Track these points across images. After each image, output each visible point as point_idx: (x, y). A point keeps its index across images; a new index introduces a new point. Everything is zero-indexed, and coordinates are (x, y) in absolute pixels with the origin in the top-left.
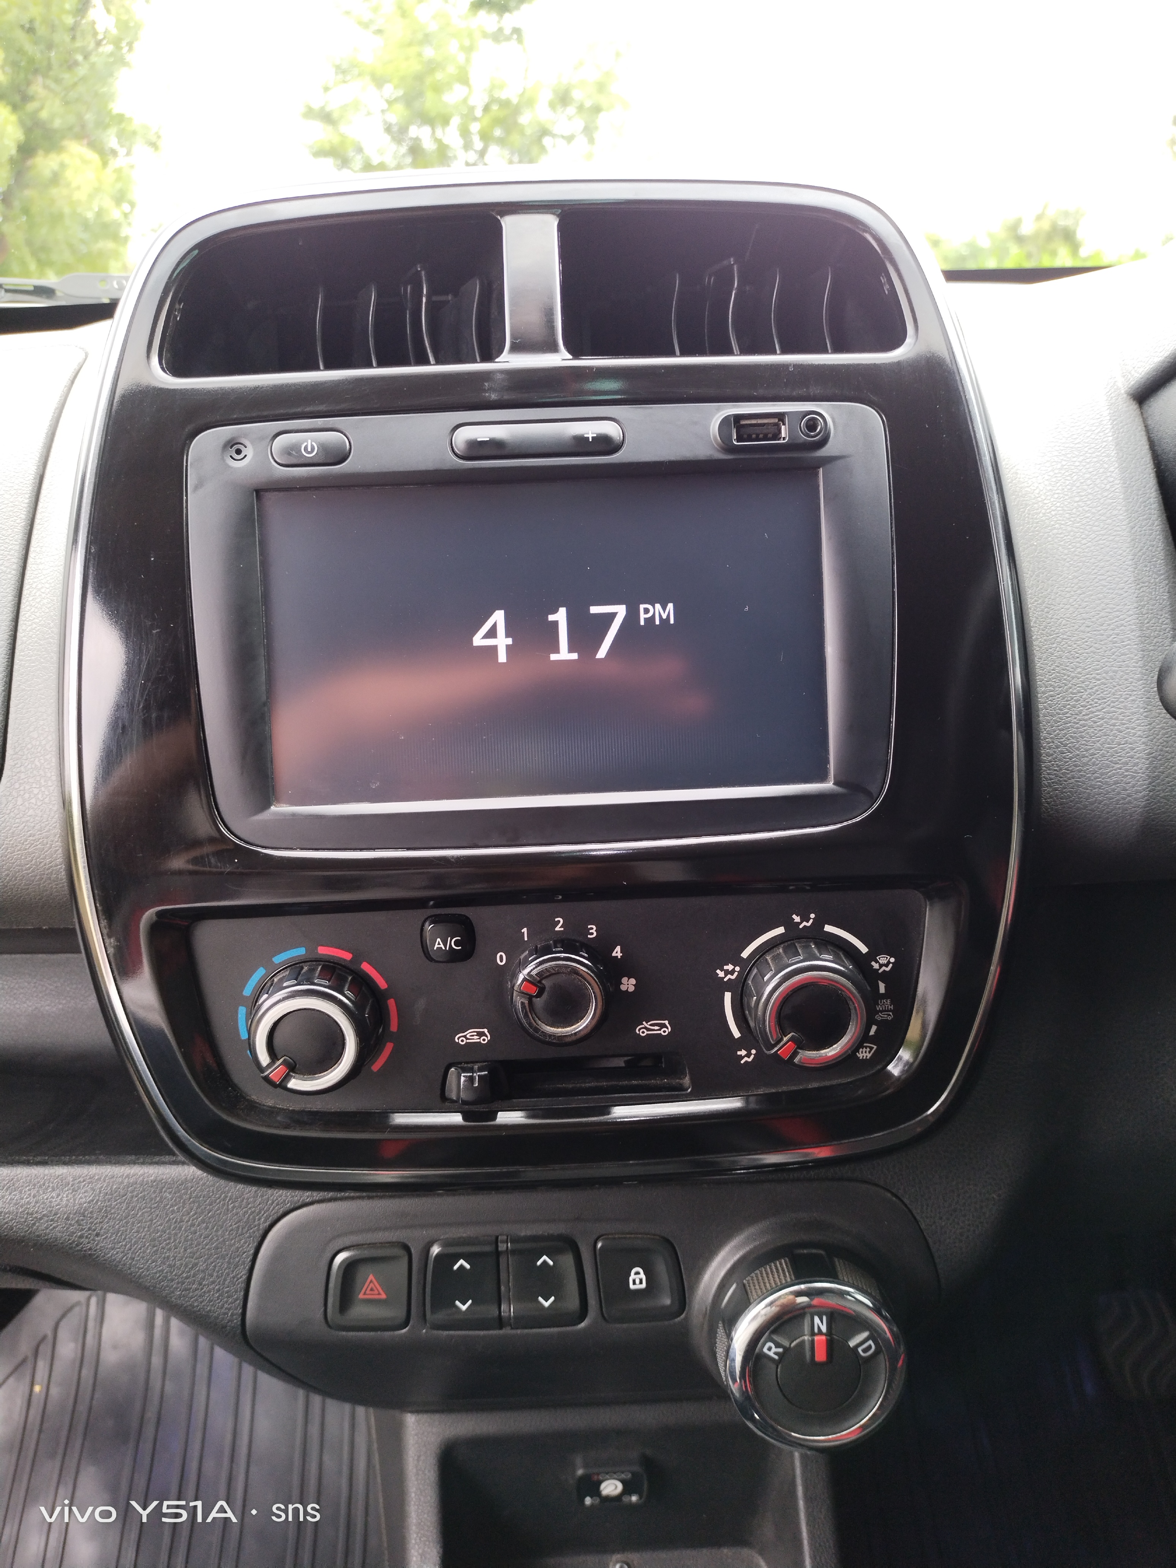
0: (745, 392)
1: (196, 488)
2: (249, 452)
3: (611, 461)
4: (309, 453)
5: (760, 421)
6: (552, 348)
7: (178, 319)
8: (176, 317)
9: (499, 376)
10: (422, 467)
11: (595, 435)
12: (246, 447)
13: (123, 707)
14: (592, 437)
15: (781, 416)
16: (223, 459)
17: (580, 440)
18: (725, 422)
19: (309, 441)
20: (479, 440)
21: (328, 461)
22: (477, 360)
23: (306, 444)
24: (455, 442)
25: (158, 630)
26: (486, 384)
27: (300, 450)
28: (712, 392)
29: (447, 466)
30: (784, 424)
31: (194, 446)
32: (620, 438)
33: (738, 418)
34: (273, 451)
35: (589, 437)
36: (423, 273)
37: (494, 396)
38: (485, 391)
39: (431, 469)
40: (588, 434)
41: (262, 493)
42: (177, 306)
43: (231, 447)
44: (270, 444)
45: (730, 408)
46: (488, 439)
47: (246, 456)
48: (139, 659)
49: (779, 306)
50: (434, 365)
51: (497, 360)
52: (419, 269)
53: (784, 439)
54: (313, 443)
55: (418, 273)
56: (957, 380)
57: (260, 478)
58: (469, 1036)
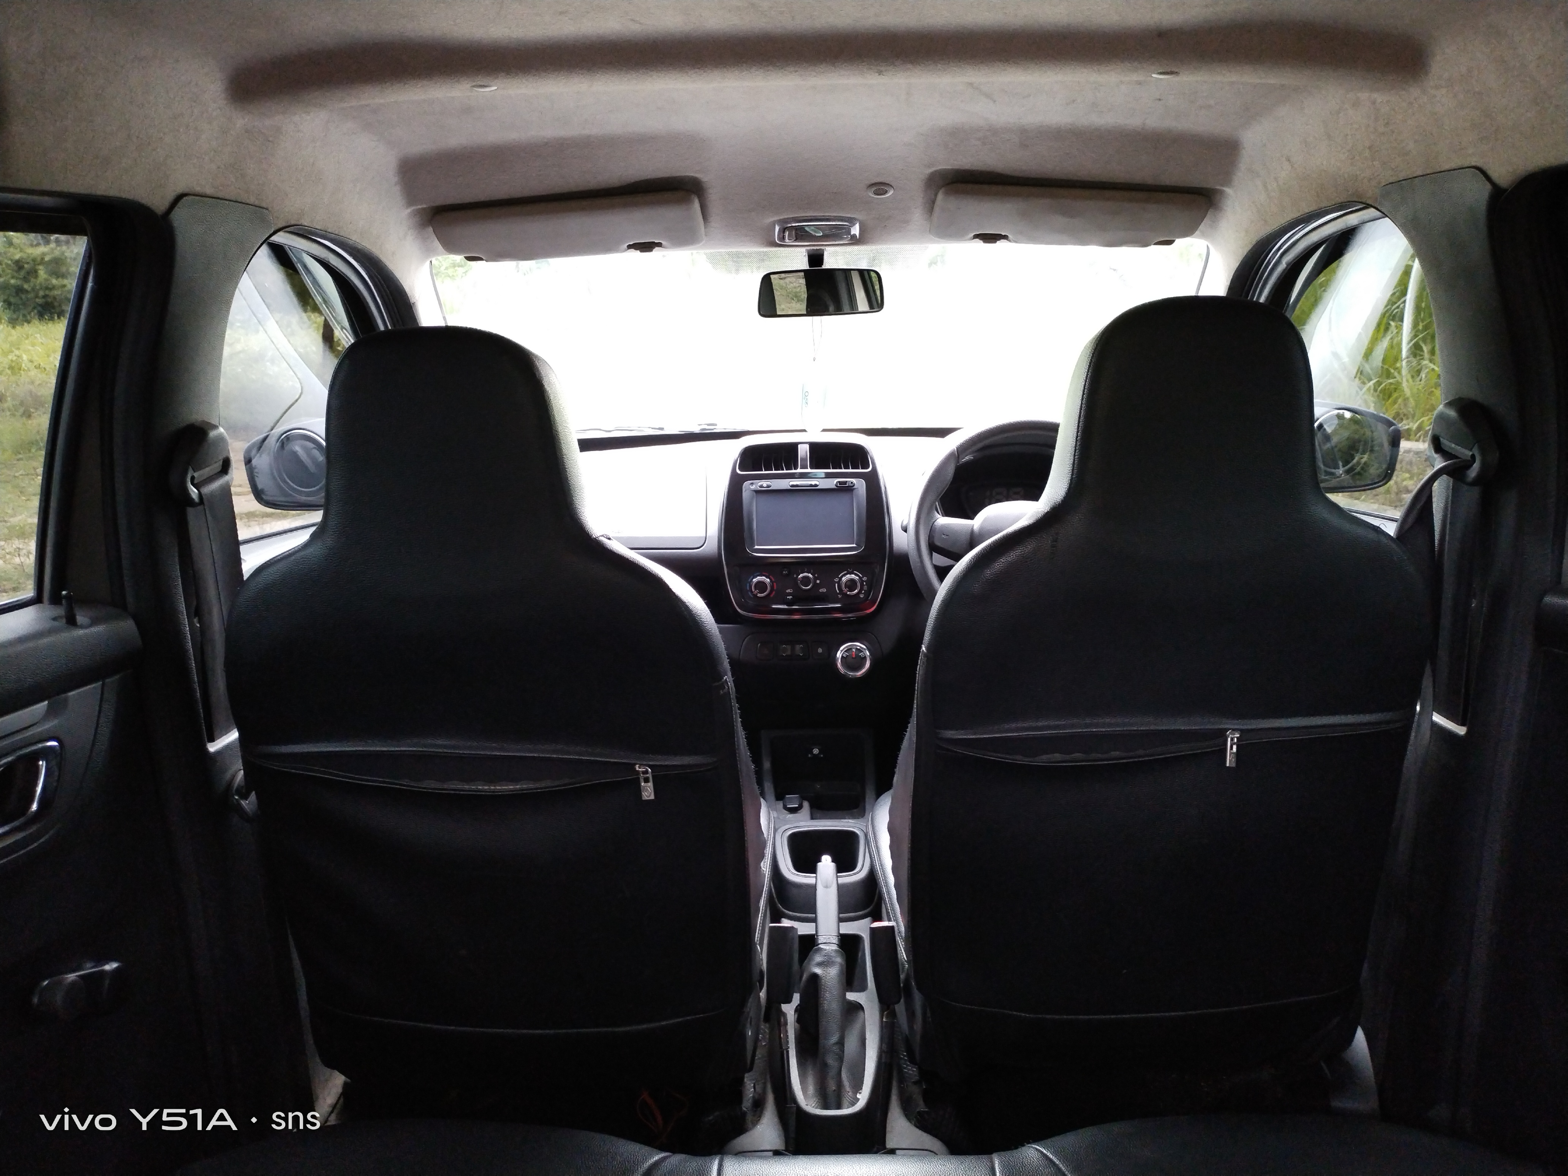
0: (842, 476)
1: (745, 491)
5: (844, 482)
6: (807, 468)
12: (754, 484)
15: (847, 481)
16: (749, 486)
18: (837, 482)
19: (764, 483)
21: (768, 487)
28: (836, 476)
31: (745, 483)
33: (839, 482)
34: (758, 485)
43: (751, 484)
49: (849, 461)
53: (847, 484)
56: (878, 475)
57: (756, 490)
58: (788, 591)
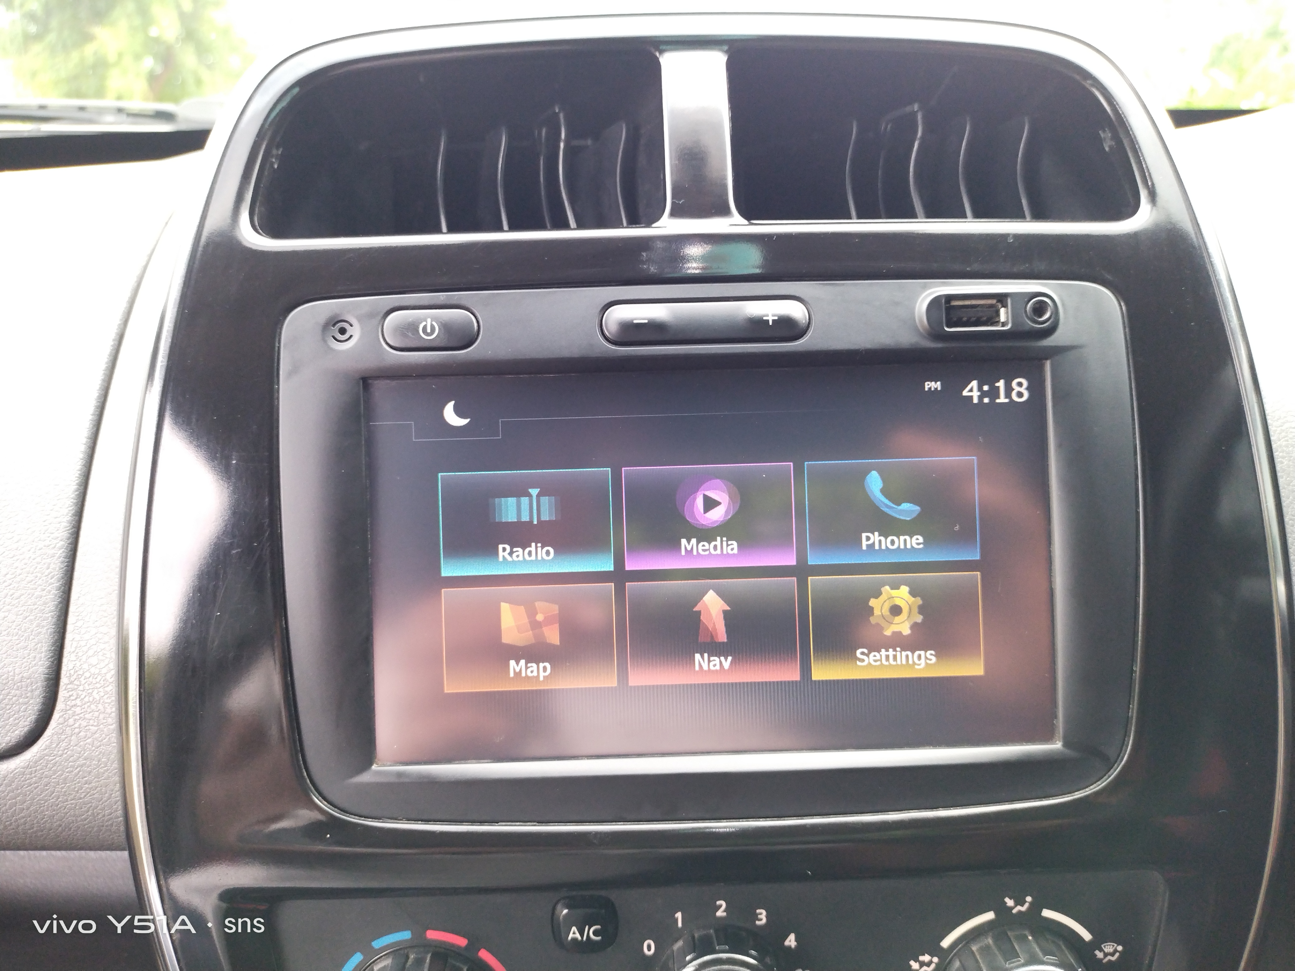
0: (957, 267)
1: (290, 374)
2: (355, 331)
3: (793, 349)
4: (428, 335)
5: (974, 302)
6: (722, 211)
7: (276, 166)
8: (272, 164)
9: (659, 245)
10: (566, 353)
11: (776, 318)
12: (351, 325)
13: (195, 644)
14: (773, 321)
15: (1002, 298)
16: (324, 340)
17: (758, 323)
18: (935, 303)
19: (429, 320)
20: (635, 322)
21: (450, 345)
22: (622, 224)
23: (424, 323)
24: (606, 324)
25: (239, 550)
26: (644, 254)
27: (418, 331)
28: (917, 266)
29: (595, 353)
30: (1005, 306)
31: (287, 325)
32: (806, 321)
33: (949, 298)
34: (385, 330)
35: (768, 321)
36: (561, 116)
37: (653, 269)
38: (643, 263)
39: (576, 356)
40: (768, 316)
41: (370, 381)
42: (274, 152)
43: (334, 325)
44: (381, 323)
45: (940, 286)
46: (646, 321)
47: (351, 336)
48: (214, 585)
49: (967, 164)
50: (574, 229)
51: (654, 225)
52: (557, 111)
53: (1004, 324)
54: (434, 323)
55: (557, 115)
56: (1203, 257)
57: (369, 362)
